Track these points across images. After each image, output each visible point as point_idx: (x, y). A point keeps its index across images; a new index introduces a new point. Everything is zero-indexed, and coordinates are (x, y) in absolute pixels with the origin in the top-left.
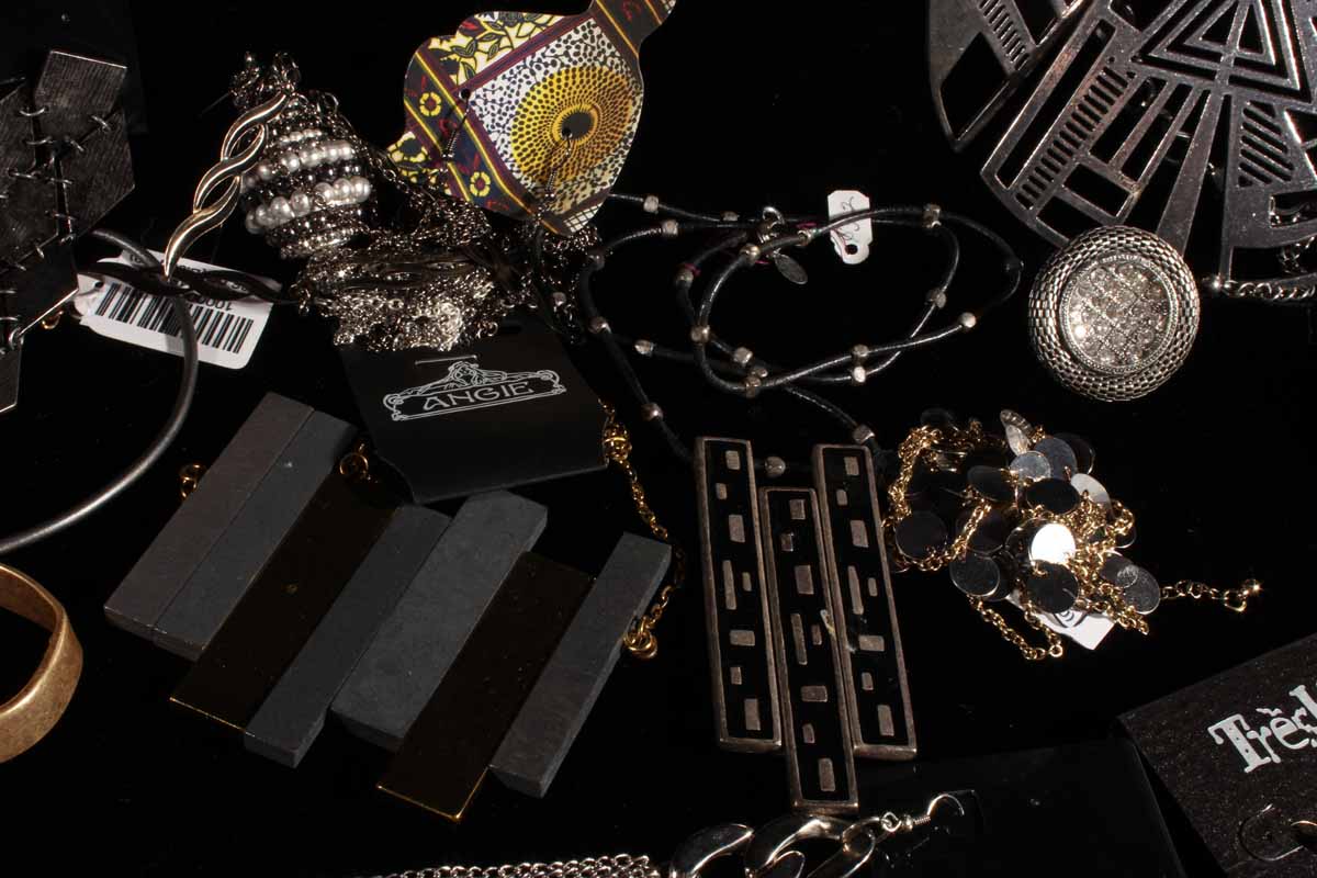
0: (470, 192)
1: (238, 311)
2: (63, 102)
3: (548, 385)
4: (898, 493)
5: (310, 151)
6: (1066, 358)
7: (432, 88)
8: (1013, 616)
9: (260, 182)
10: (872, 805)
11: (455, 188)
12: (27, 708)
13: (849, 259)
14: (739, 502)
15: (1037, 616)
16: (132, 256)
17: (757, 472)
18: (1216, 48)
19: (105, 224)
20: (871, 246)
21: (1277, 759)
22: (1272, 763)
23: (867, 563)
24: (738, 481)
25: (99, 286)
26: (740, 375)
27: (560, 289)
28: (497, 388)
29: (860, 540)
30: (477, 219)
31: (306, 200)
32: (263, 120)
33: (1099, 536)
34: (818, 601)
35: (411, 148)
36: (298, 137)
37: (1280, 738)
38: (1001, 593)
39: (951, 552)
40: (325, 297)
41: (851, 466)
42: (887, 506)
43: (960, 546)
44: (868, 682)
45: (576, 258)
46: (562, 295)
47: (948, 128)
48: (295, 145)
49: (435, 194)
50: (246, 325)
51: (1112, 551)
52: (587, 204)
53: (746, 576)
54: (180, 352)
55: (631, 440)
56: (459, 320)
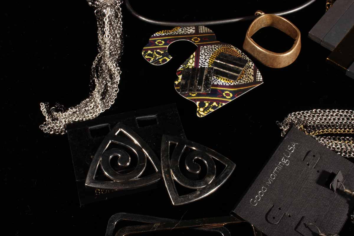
12: (290, 55)
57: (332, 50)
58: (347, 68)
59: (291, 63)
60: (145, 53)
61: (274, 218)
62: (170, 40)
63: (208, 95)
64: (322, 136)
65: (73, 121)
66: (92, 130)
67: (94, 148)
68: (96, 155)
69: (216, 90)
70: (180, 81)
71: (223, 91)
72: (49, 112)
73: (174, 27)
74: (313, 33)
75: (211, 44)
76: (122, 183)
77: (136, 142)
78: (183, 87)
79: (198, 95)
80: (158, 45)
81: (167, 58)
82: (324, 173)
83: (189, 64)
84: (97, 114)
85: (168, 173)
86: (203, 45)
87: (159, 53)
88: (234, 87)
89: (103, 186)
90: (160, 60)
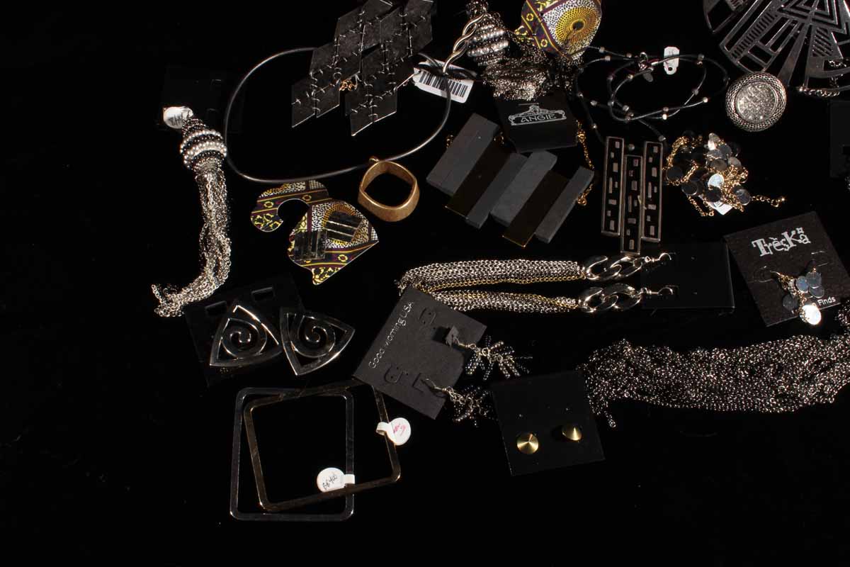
0: (540, 45)
1: (463, 83)
2: (412, 12)
3: (561, 116)
4: (669, 159)
5: (490, 33)
6: (736, 116)
7: (531, 12)
8: (700, 202)
9: (474, 42)
10: (644, 254)
11: (536, 44)
12: (407, 206)
13: (669, 73)
14: (618, 159)
15: (707, 203)
16: (430, 62)
17: (625, 148)
18: (808, 8)
19: (423, 51)
20: (678, 68)
21: (772, 253)
22: (770, 254)
23: (655, 182)
24: (618, 152)
25: (420, 72)
26: (623, 115)
27: (568, 80)
28: (545, 116)
29: (654, 174)
30: (542, 55)
31: (488, 49)
32: (476, 22)
33: (734, 179)
34: (638, 193)
35: (522, 31)
36: (486, 28)
37: (775, 247)
38: (697, 194)
39: (683, 180)
40: (492, 79)
41: (656, 150)
42: (665, 163)
43: (687, 178)
44: (649, 219)
45: (574, 68)
46: (568, 82)
47: (710, 26)
48: (485, 30)
49: (529, 46)
50: (465, 88)
51: (738, 184)
52: (579, 51)
53: (617, 183)
54: (446, 97)
55: (586, 135)
56: (534, 91)
57: (451, 195)
58: (466, 215)
59: (409, 214)
60: (254, 218)
61: (392, 377)
62: (279, 200)
63: (322, 261)
64: (440, 291)
65: (189, 302)
66: (209, 310)
67: (214, 328)
68: (216, 335)
69: (332, 253)
70: (293, 247)
71: (338, 255)
72: (163, 295)
73: (282, 184)
74: (430, 179)
75: (323, 202)
76: (244, 360)
77: (255, 317)
78: (297, 254)
79: (313, 262)
80: (267, 208)
81: (278, 223)
82: (440, 329)
83: (301, 228)
84: (212, 292)
85: (289, 345)
86: (315, 204)
87: (268, 217)
88: (349, 248)
89: (228, 365)
90: (271, 226)
